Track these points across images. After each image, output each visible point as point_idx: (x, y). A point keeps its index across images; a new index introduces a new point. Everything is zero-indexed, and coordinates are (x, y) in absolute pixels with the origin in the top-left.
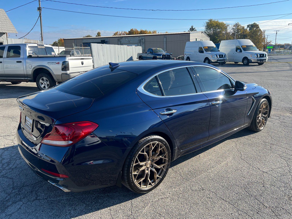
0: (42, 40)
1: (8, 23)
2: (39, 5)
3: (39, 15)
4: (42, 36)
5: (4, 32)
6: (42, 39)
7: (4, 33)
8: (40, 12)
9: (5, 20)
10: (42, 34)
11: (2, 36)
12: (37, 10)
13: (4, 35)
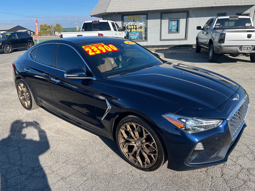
11: (250, 9)
13: (252, 7)
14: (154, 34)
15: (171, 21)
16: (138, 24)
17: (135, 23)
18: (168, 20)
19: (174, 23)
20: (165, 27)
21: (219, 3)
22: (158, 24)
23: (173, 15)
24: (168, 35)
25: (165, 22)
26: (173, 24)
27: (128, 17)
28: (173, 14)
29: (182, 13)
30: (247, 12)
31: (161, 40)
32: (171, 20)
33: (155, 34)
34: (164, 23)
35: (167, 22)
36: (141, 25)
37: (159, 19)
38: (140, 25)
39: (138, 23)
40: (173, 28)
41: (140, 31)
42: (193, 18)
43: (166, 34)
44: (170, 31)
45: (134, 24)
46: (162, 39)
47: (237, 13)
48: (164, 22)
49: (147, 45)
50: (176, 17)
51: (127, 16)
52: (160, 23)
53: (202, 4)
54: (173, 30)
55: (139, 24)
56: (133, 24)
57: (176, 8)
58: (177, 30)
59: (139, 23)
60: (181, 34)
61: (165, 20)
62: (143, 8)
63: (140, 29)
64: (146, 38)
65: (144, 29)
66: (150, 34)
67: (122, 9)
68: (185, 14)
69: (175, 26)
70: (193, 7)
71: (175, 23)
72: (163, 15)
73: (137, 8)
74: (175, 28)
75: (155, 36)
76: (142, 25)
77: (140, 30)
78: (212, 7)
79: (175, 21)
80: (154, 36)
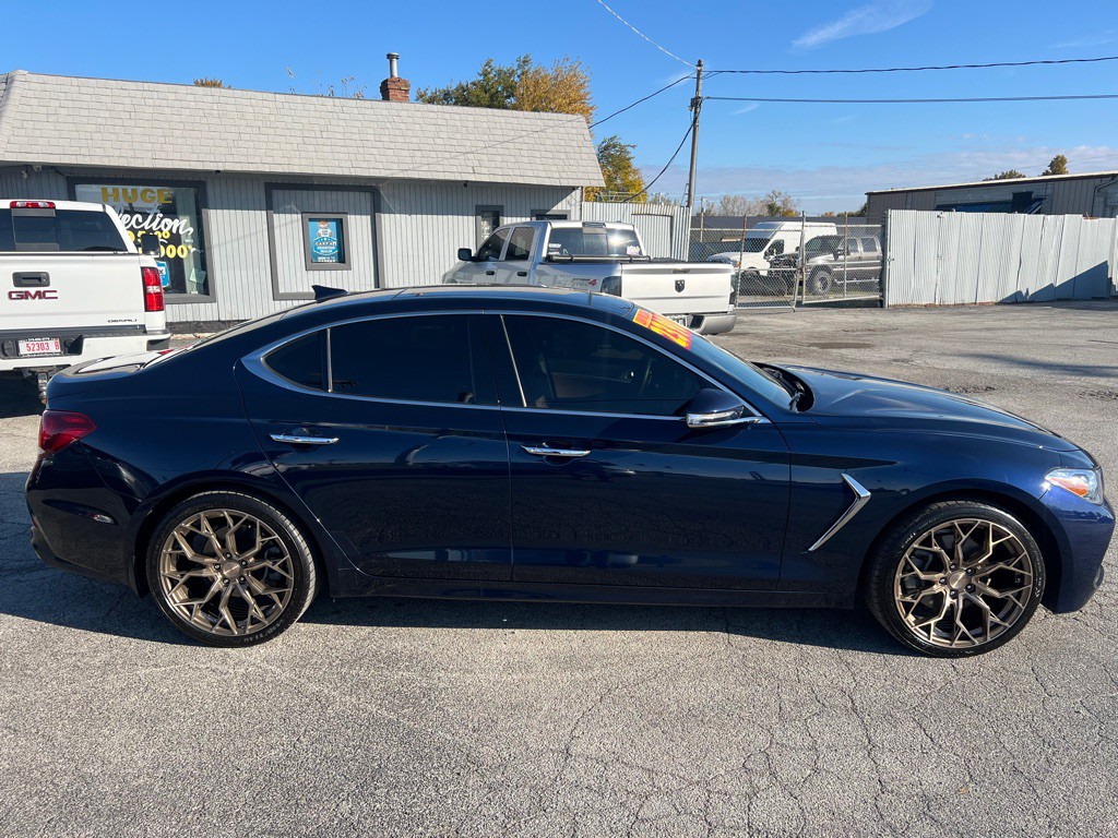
0: (688, 206)
1: (586, 156)
2: (697, 90)
3: (690, 123)
4: (690, 191)
5: (572, 183)
6: (689, 202)
7: (574, 188)
8: (695, 112)
9: (577, 150)
10: (690, 185)
11: (569, 197)
12: (688, 109)
13: (573, 193)
14: (244, 272)
15: (311, 220)
16: (159, 223)
17: (144, 220)
18: (300, 216)
19: (326, 230)
20: (290, 242)
21: (484, 170)
22: (259, 228)
23: (317, 198)
24: (305, 278)
25: (289, 225)
26: (320, 231)
27: (104, 190)
28: (316, 192)
29: (351, 193)
30: (560, 207)
31: (277, 296)
32: (311, 215)
33: (250, 272)
34: (283, 229)
35: (295, 224)
36: (174, 231)
37: (261, 210)
38: (170, 231)
39: (158, 220)
40: (323, 249)
41: (172, 256)
42: (398, 215)
43: (299, 274)
44: (312, 261)
45: (138, 223)
46: (282, 291)
47: (533, 208)
48: (283, 222)
49: (216, 319)
50: (329, 206)
51: (94, 186)
52: (265, 227)
53: (432, 168)
54: (321, 256)
55: (166, 226)
56: (133, 222)
57: (338, 172)
58: (342, 257)
59: (162, 219)
60: (356, 275)
61: (288, 216)
62: (195, 157)
63: (172, 247)
64: (206, 288)
65: (193, 250)
66: (225, 272)
67: (84, 151)
68: (365, 199)
69: (329, 240)
70: (401, 175)
71: (329, 231)
72: (277, 195)
73: (163, 155)
74: (332, 248)
75: (251, 279)
76: (181, 232)
77: (171, 252)
78: (466, 184)
79: (327, 220)
80: (245, 280)
